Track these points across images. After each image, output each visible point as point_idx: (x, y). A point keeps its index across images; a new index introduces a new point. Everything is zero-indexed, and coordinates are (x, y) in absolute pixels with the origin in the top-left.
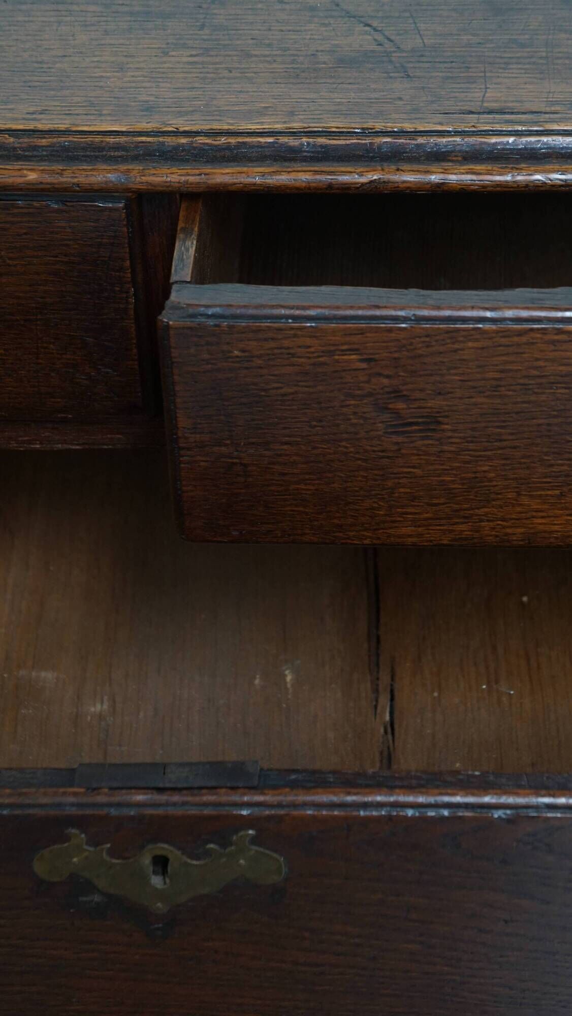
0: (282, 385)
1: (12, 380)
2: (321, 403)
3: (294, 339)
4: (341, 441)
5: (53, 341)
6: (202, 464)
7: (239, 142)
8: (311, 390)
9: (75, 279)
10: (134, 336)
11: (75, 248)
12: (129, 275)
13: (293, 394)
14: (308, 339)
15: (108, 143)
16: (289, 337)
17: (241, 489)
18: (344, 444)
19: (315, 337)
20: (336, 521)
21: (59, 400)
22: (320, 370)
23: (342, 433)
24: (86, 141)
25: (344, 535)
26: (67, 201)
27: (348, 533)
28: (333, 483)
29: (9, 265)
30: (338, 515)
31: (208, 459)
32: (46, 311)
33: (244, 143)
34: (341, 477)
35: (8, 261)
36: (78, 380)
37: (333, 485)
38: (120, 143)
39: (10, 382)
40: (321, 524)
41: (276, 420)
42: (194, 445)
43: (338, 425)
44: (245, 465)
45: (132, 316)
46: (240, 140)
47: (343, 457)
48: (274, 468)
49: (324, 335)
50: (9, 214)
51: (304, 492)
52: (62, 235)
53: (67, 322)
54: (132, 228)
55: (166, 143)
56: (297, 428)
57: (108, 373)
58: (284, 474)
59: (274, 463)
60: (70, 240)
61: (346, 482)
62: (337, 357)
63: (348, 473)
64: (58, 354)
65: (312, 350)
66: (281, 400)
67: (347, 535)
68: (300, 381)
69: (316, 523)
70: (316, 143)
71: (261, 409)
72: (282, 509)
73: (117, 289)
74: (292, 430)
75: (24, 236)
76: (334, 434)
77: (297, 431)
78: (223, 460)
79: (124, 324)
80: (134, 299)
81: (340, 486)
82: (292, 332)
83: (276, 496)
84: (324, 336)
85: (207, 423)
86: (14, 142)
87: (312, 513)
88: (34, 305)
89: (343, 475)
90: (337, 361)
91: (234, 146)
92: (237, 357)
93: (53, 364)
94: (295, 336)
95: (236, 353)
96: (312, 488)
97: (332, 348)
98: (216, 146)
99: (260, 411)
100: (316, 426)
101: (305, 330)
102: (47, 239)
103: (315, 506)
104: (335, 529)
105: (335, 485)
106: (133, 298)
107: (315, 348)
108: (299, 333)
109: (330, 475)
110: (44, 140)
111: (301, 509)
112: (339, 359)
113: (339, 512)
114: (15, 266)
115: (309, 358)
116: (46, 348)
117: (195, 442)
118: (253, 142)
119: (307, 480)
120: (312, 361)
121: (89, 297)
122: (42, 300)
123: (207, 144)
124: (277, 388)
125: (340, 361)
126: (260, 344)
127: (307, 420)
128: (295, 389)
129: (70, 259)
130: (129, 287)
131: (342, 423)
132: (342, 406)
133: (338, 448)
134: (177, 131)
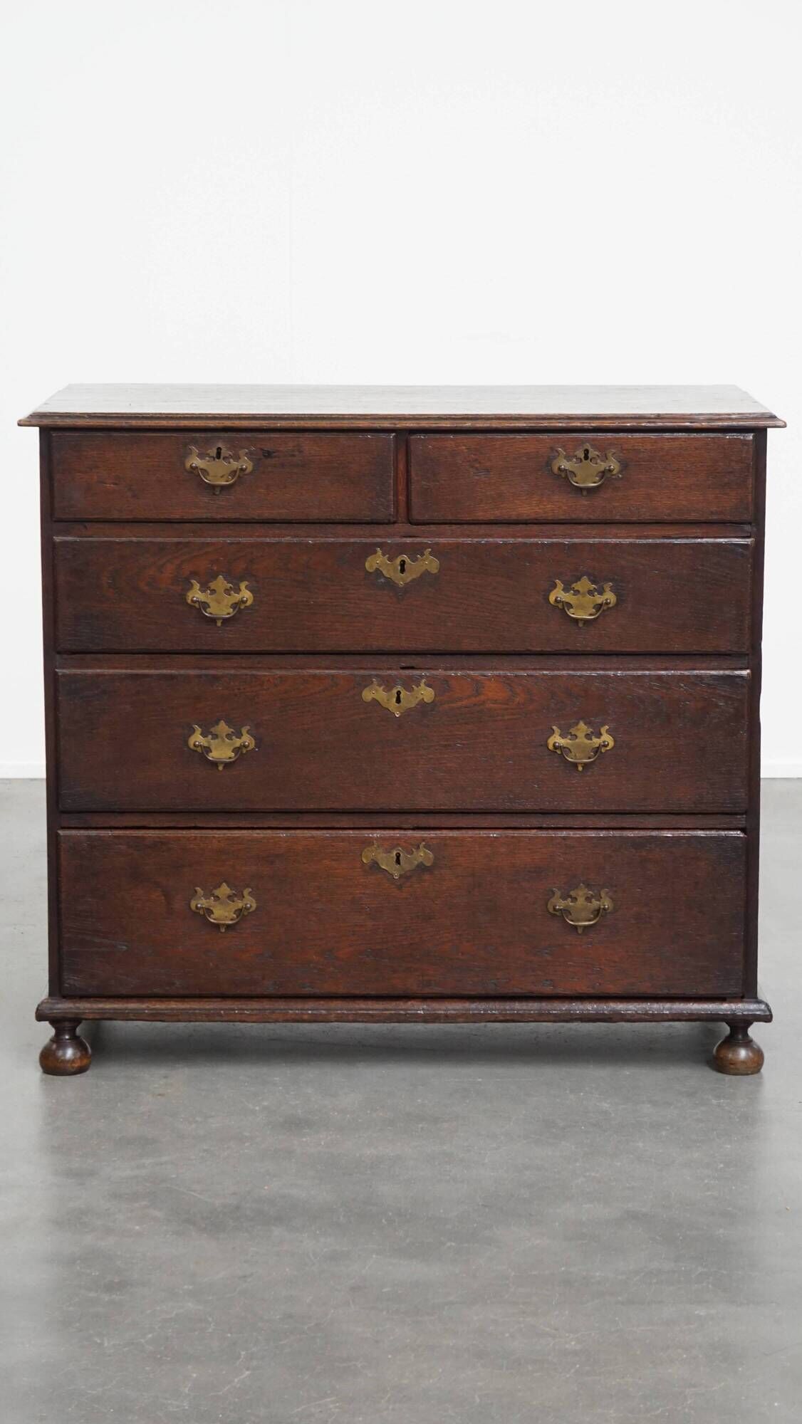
5: (366, 488)
6: (418, 489)
8: (452, 460)
9: (375, 464)
10: (392, 487)
11: (376, 453)
12: (392, 463)
13: (446, 462)
29: (356, 459)
31: (420, 487)
36: (373, 504)
41: (441, 471)
45: (392, 479)
48: (440, 490)
52: (372, 448)
53: (371, 481)
54: (394, 447)
57: (383, 501)
59: (440, 488)
60: (374, 449)
66: (442, 464)
71: (437, 467)
72: (442, 506)
73: (388, 468)
74: (446, 475)
79: (390, 482)
80: (393, 472)
83: (440, 501)
85: (420, 473)
88: (361, 475)
92: (430, 450)
111: (448, 506)
121: (379, 471)
128: (447, 460)
129: (374, 457)
130: (392, 467)
134: (410, 415)
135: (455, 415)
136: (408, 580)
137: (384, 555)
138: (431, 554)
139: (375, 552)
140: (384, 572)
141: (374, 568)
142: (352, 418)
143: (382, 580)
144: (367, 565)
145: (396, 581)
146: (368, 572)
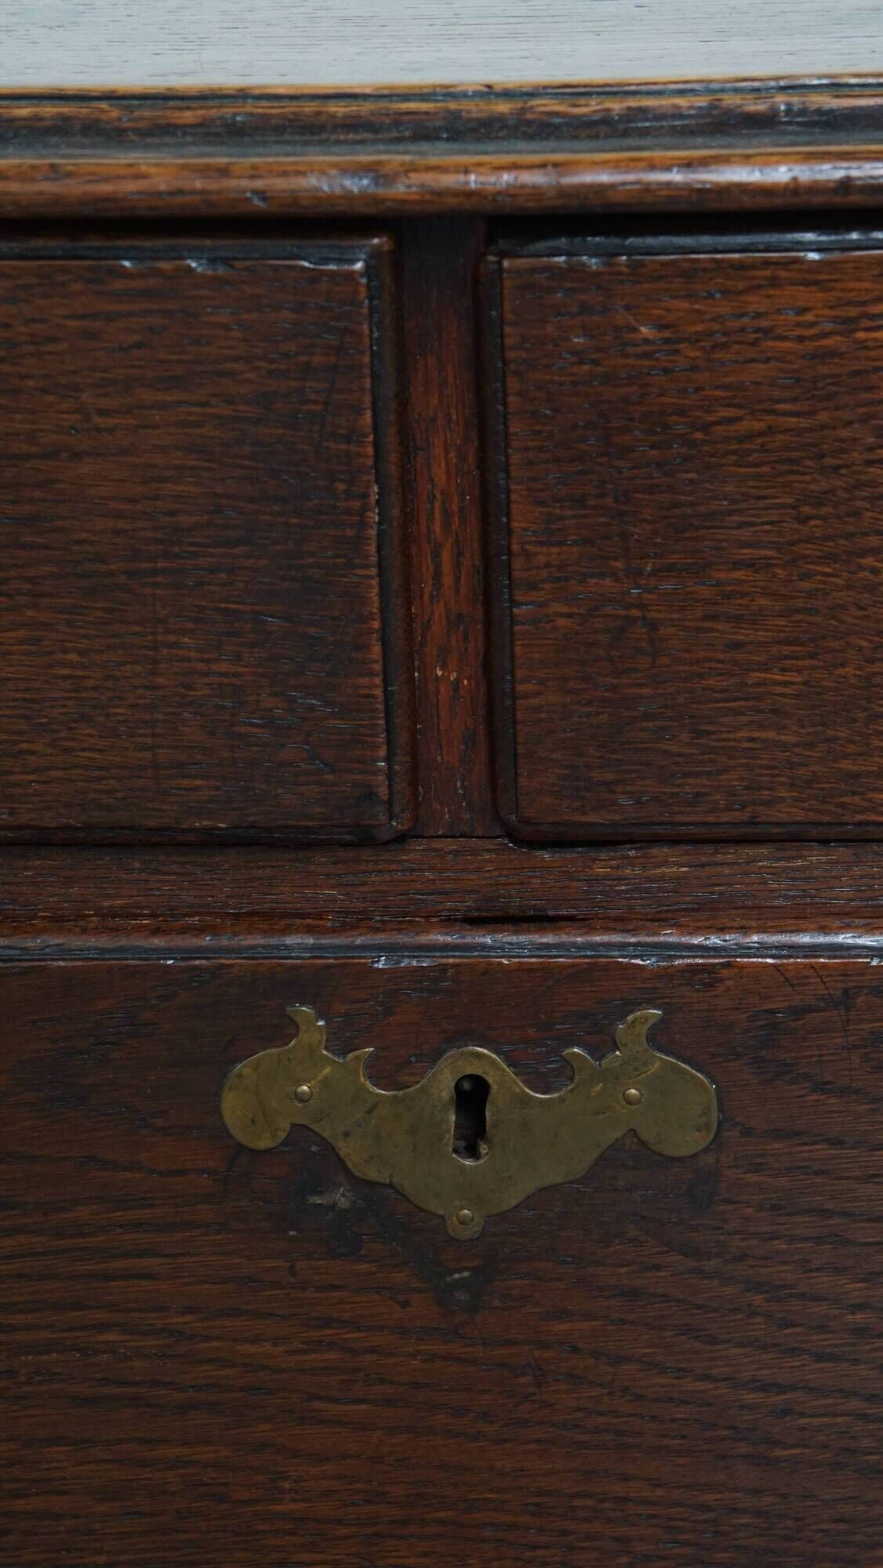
0: (741, 412)
1: (93, 732)
2: (823, 456)
3: (771, 292)
4: (864, 553)
5: (190, 626)
6: (561, 622)
7: (629, 108)
8: (805, 423)
9: (246, 463)
10: (374, 610)
11: (250, 382)
12: (370, 450)
13: (761, 434)
14: (802, 288)
15: (333, 116)
16: (760, 287)
17: (641, 686)
18: (869, 561)
19: (816, 283)
20: (846, 765)
21: (199, 782)
22: (823, 370)
23: (866, 534)
24: (283, 113)
25: (863, 800)
26: (234, 259)
27: (870, 795)
28: (843, 665)
29: (99, 430)
30: (851, 748)
31: (575, 610)
32: (177, 549)
33: (640, 109)
34: (861, 649)
35: (98, 420)
36: (243, 730)
37: (841, 671)
38: (360, 117)
39: (91, 736)
40: (814, 772)
41: (725, 503)
42: (544, 573)
43: (857, 514)
44: (653, 626)
45: (373, 559)
46: (633, 103)
47: (867, 596)
48: (716, 630)
49: (837, 276)
50: (101, 293)
51: (780, 690)
52: (220, 348)
53: (224, 576)
54: (378, 331)
55: (464, 114)
56: (767, 523)
57: (312, 708)
58: (737, 646)
59: (714, 617)
60: (236, 359)
61: (871, 661)
62: (861, 335)
63: (876, 639)
64: (201, 660)
65: (809, 317)
66: (735, 452)
67: (869, 800)
68: (779, 402)
69: (802, 771)
70: (808, 104)
71: (693, 476)
72: (731, 736)
73: (342, 487)
74: (758, 528)
75: (135, 352)
76: (849, 536)
77: (767, 532)
78: (608, 610)
79: (355, 579)
80: (379, 514)
81: (858, 673)
82: (768, 273)
83: (717, 701)
84: (836, 281)
85: (574, 517)
86: (119, 119)
87: (795, 745)
88: (150, 534)
89: (864, 644)
90: (862, 345)
91: (618, 115)
92: (646, 341)
93: (187, 687)
94: (774, 282)
95: (645, 331)
96: (797, 680)
97: (853, 312)
98: (577, 117)
99: (691, 481)
100: (808, 518)
101: (796, 266)
102: (185, 357)
103: (802, 727)
104: (843, 786)
105: (848, 670)
106: (377, 511)
107: (815, 312)
108: (782, 274)
109: (836, 645)
110: (187, 113)
111: (771, 734)
112: (866, 340)
113: (853, 742)
114: (111, 430)
115: (801, 339)
116: (174, 645)
117: (547, 565)
118: (661, 107)
119: (787, 657)
120: (810, 345)
121: (276, 508)
122: (167, 519)
123: (557, 114)
124: (730, 421)
125: (870, 344)
126: (696, 307)
127: (790, 501)
128: (769, 419)
129: (235, 411)
130: (369, 481)
131: (868, 506)
132: (870, 463)
133: (856, 574)
134: (489, 92)
135: (836, 87)
136: (512, 1199)
137: (342, 1042)
138: (659, 1037)
139: (282, 1031)
140: (352, 1152)
141: (284, 1125)
142: (62, 129)
143: (341, 1198)
144: (234, 1108)
145: (435, 1207)
146: (242, 1148)
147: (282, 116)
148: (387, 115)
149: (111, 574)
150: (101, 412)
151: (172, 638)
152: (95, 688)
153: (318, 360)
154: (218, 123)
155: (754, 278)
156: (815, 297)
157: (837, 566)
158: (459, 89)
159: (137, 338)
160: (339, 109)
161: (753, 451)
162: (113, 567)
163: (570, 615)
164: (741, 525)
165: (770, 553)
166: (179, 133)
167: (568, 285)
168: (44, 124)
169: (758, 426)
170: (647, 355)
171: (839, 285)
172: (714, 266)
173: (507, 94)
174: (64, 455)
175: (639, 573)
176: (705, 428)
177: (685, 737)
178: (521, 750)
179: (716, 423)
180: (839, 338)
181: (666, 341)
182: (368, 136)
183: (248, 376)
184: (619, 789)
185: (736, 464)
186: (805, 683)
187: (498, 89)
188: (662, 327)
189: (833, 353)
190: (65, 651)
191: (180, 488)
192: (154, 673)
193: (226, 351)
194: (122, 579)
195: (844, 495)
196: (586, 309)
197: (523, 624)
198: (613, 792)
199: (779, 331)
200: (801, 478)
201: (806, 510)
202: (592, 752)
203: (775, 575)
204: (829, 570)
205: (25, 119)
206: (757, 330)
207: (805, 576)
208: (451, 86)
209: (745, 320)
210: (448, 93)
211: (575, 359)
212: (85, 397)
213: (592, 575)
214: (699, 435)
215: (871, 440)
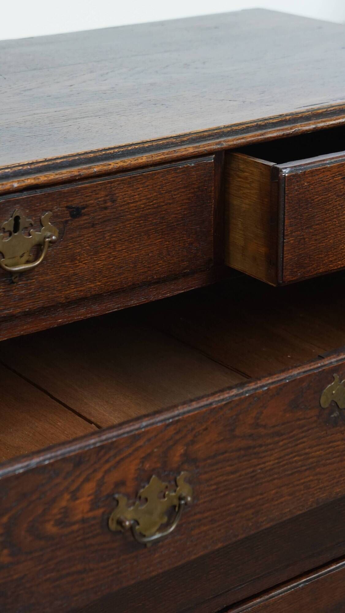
0: (319, 196)
2: (329, 202)
4: (334, 219)
9: (196, 200)
12: (213, 194)
13: (321, 200)
16: (322, 173)
17: (302, 251)
19: (329, 171)
20: (330, 259)
22: (330, 186)
23: (335, 215)
26: (195, 163)
30: (331, 256)
31: (294, 239)
42: (289, 233)
43: (333, 212)
44: (305, 239)
51: (321, 247)
56: (321, 216)
58: (316, 240)
62: (335, 179)
64: (187, 239)
65: (328, 177)
66: (317, 204)
72: (315, 258)
75: (180, 183)
76: (333, 216)
82: (323, 170)
83: (313, 251)
86: (176, 141)
87: (324, 257)
90: (335, 181)
93: (185, 245)
94: (324, 172)
95: (306, 184)
97: (334, 175)
99: (311, 210)
100: (327, 214)
102: (188, 182)
103: (325, 253)
108: (325, 170)
110: (185, 138)
113: (332, 254)
114: (176, 198)
115: (327, 181)
117: (290, 231)
119: (323, 240)
121: (199, 207)
122: (183, 213)
124: (317, 198)
126: (313, 178)
127: (324, 211)
131: (335, 210)
132: (336, 202)
133: (333, 223)
147: (199, 136)
148: (214, 133)
149: (174, 225)
150: (175, 195)
151: (183, 236)
152: (171, 248)
153: (207, 179)
154: (190, 139)
155: (321, 171)
156: (329, 173)
157: (330, 222)
158: (221, 127)
159: (180, 180)
160: (206, 134)
161: (320, 203)
162: (174, 224)
163: (292, 240)
164: (318, 217)
165: (321, 221)
166: (186, 142)
167: (295, 178)
168: (165, 144)
169: (321, 198)
170: (306, 188)
171: (332, 171)
172: (315, 170)
173: (228, 127)
174: (168, 204)
175: (303, 229)
176: (313, 200)
177: (308, 260)
178: (284, 268)
179: (315, 199)
180: (332, 180)
181: (309, 185)
182: (212, 137)
183: (197, 184)
184: (298, 272)
185: (317, 206)
186: (325, 245)
187: (226, 126)
188: (308, 183)
189: (331, 183)
190: (166, 242)
191: (185, 207)
192: (179, 243)
193: (194, 180)
194: (176, 226)
195: (332, 208)
196: (297, 182)
197: (286, 243)
198: (297, 273)
199: (324, 180)
200: (326, 206)
201: (327, 212)
202: (294, 266)
203: (322, 225)
204: (329, 223)
205: (162, 143)
206: (321, 181)
207: (326, 225)
208: (220, 127)
209: (319, 179)
210: (219, 128)
211: (296, 191)
212: (172, 192)
213: (296, 231)
214: (312, 202)
215: (336, 198)
